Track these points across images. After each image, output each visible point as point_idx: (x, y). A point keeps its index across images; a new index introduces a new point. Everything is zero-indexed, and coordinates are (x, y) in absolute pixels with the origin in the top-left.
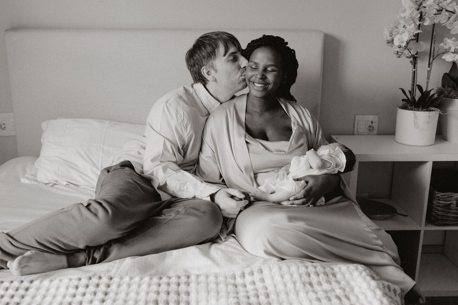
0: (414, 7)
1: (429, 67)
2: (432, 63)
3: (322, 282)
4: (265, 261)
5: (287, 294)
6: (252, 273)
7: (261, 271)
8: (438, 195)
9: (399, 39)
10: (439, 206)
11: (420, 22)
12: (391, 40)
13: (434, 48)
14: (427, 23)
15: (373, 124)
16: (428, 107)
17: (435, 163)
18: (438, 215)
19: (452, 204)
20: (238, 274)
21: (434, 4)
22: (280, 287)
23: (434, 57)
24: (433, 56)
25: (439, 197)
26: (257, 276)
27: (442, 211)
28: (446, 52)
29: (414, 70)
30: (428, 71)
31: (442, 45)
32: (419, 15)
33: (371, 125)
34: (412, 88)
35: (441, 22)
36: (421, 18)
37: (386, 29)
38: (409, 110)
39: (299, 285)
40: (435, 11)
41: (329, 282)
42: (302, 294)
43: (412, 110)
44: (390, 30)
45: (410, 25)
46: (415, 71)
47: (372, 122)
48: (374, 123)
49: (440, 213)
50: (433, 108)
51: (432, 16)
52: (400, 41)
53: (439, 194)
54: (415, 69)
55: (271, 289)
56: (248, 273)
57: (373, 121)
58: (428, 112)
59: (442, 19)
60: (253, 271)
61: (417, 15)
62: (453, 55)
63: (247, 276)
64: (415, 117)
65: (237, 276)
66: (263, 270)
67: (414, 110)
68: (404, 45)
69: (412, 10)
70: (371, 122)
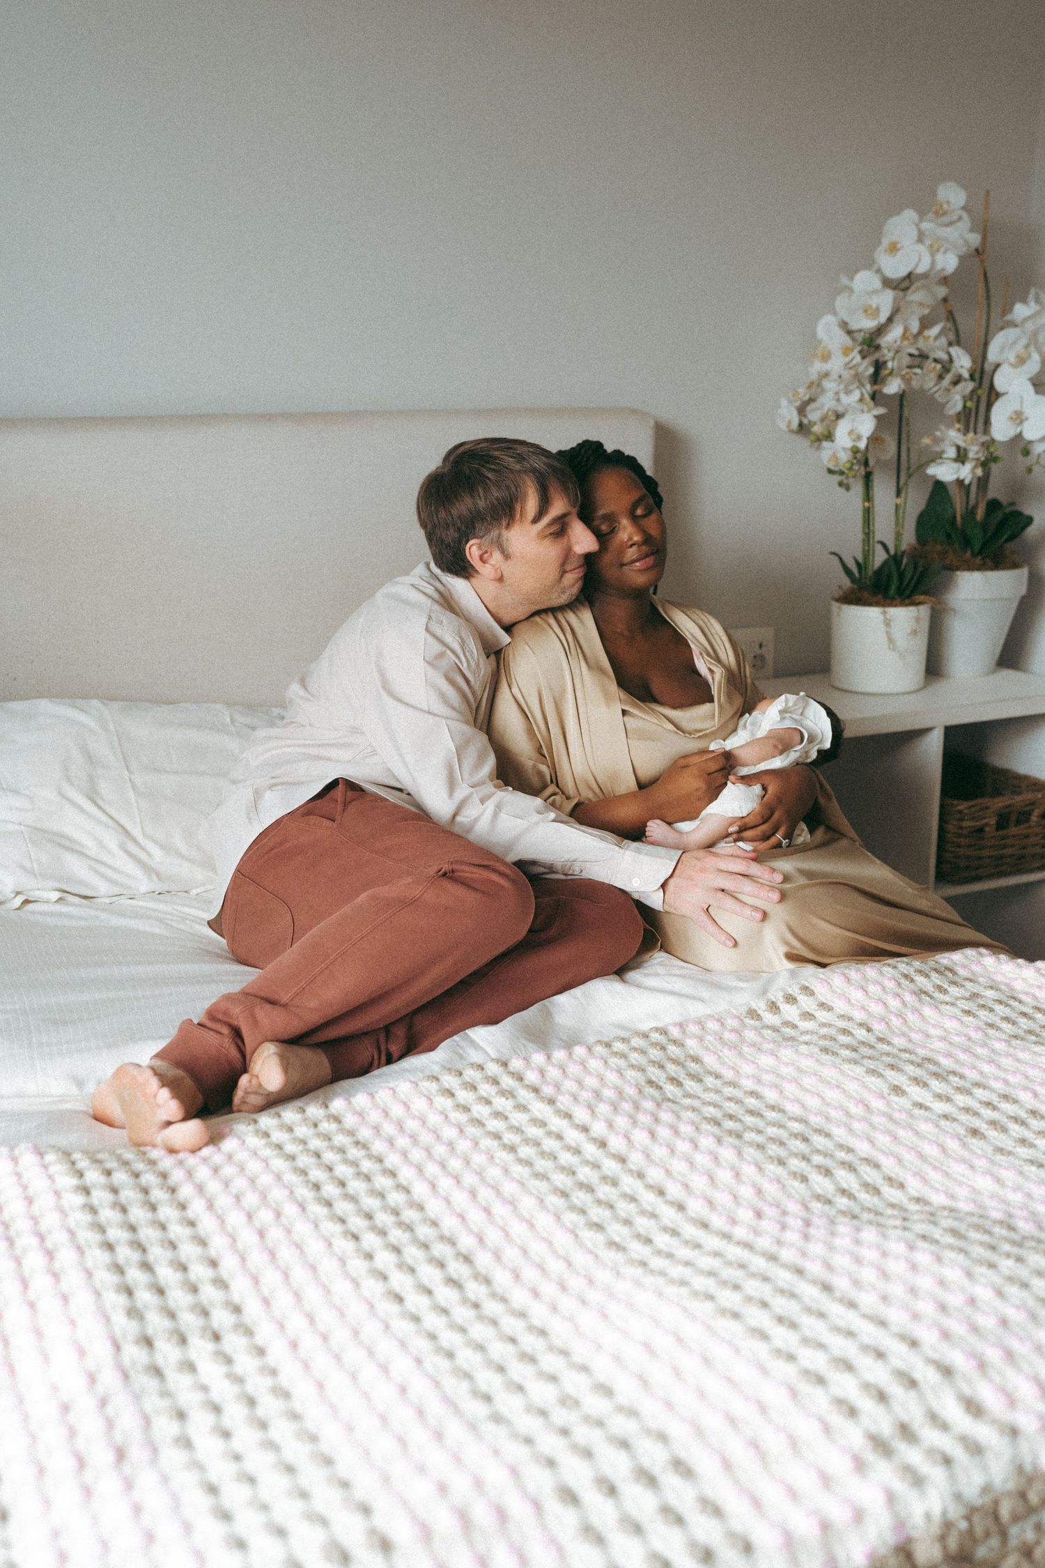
0: (852, 350)
1: (898, 494)
2: (906, 484)
3: (946, 986)
4: (793, 974)
5: (900, 1015)
6: (791, 999)
7: (807, 990)
8: (959, 808)
9: (850, 433)
10: (960, 836)
11: (876, 387)
12: (826, 433)
13: (908, 449)
14: (893, 387)
15: (763, 648)
16: (909, 596)
17: (950, 731)
18: (959, 857)
19: (987, 824)
20: (761, 1006)
21: (906, 343)
22: (877, 1009)
23: (911, 471)
24: (909, 468)
25: (960, 812)
26: (806, 1003)
27: (970, 846)
28: (937, 457)
29: (867, 504)
30: (897, 506)
31: (926, 441)
32: (871, 370)
33: (759, 652)
34: (864, 550)
35: (926, 387)
36: (878, 376)
37: (784, 402)
38: (870, 605)
39: (909, 998)
40: (907, 360)
41: (954, 983)
42: (928, 1011)
43: (877, 604)
44: (798, 404)
45: (848, 392)
46: (869, 508)
47: (761, 646)
48: (766, 646)
49: (962, 851)
50: (922, 598)
51: (907, 373)
52: (854, 437)
53: (963, 806)
54: (868, 501)
55: (859, 1016)
56: (781, 999)
57: (764, 643)
58: (912, 609)
59: (926, 379)
60: (790, 995)
61: (867, 370)
62: (956, 465)
63: (784, 1007)
64: (888, 623)
65: (760, 1012)
66: (812, 988)
67: (884, 606)
68: (862, 445)
69: (851, 357)
70: (757, 647)
